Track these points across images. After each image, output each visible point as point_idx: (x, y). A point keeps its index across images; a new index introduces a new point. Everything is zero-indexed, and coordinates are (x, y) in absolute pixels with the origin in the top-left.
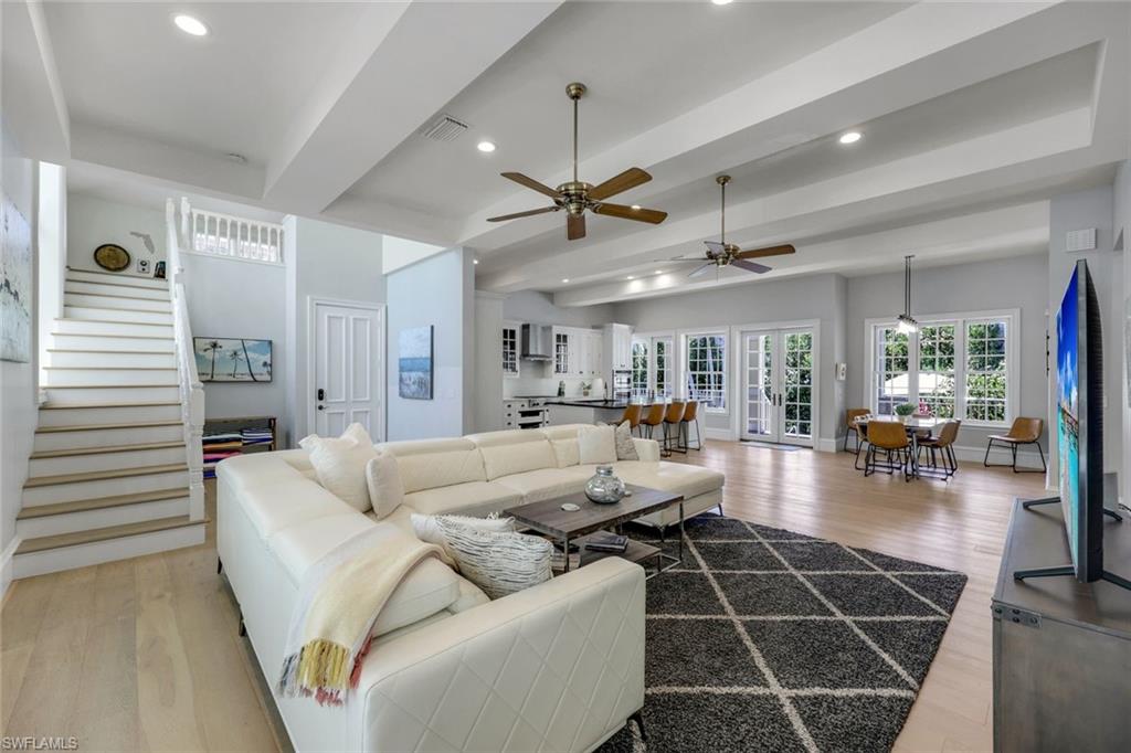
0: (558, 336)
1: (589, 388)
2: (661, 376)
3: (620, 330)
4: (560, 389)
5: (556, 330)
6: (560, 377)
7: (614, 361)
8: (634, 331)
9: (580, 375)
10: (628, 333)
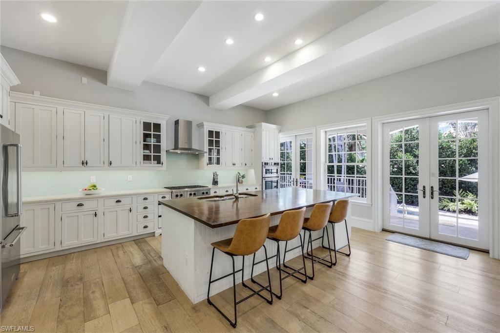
0: (211, 133)
1: (243, 177)
2: (303, 168)
3: (268, 130)
4: (214, 179)
5: (208, 127)
6: (214, 168)
7: (264, 155)
8: (280, 131)
9: (234, 167)
10: (276, 132)
